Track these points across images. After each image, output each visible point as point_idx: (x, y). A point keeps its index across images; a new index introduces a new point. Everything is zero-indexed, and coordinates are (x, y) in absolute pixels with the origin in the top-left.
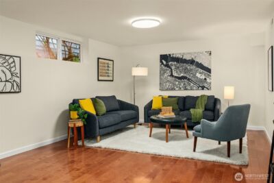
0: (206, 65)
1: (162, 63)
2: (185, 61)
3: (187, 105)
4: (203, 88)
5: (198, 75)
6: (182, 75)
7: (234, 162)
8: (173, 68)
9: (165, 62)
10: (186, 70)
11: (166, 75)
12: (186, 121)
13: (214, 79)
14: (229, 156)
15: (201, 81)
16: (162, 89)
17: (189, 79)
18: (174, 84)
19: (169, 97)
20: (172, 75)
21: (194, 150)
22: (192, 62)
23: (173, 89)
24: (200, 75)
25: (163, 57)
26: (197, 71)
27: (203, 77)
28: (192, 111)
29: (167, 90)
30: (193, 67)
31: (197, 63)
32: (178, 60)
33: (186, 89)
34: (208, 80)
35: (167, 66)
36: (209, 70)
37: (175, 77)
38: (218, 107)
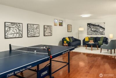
0: (103, 27)
1: (88, 26)
2: (96, 26)
3: (97, 40)
4: (102, 34)
5: (100, 30)
6: (95, 30)
7: (113, 55)
8: (92, 28)
9: (89, 26)
10: (96, 28)
11: (89, 30)
12: (97, 45)
13: (106, 32)
14: (111, 54)
15: (101, 32)
16: (88, 35)
17: (97, 32)
18: (92, 33)
19: (91, 37)
20: (91, 30)
21: (101, 52)
22: (98, 26)
23: (92, 35)
24: (101, 30)
25: (88, 24)
26: (100, 29)
27: (102, 31)
28: (99, 42)
29: (90, 35)
30: (99, 27)
31: (100, 26)
32: (93, 25)
33: (96, 35)
34: (104, 32)
35: (90, 27)
36: (104, 29)
37: (93, 31)
38: (107, 40)
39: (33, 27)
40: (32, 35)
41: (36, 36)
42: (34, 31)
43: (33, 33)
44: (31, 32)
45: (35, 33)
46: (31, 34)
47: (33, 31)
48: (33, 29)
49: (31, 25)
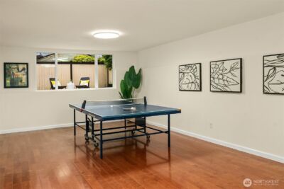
39: (221, 69)
40: (219, 87)
41: (229, 90)
42: (225, 78)
43: (221, 82)
44: (217, 81)
45: (226, 83)
46: (216, 85)
47: (221, 77)
48: (221, 72)
49: (218, 63)
